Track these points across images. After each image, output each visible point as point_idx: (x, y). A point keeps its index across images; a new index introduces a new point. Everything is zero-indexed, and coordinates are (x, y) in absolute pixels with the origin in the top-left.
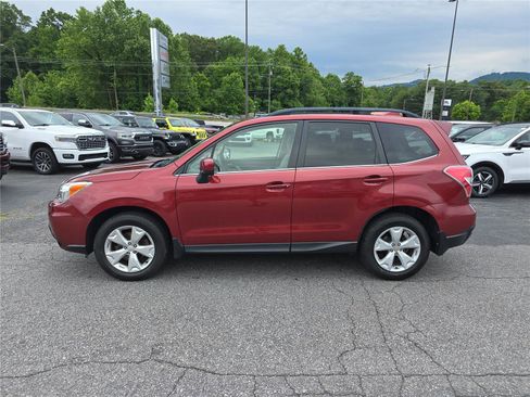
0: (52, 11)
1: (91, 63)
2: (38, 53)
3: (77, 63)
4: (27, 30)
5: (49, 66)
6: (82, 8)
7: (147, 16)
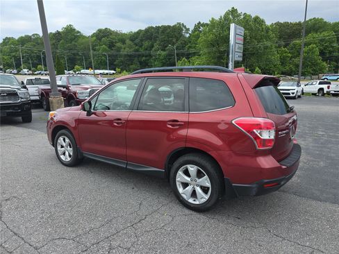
0: (199, 23)
1: (214, 49)
2: (190, 47)
3: (206, 50)
4: (188, 35)
5: (194, 54)
6: (213, 19)
7: (250, 16)
